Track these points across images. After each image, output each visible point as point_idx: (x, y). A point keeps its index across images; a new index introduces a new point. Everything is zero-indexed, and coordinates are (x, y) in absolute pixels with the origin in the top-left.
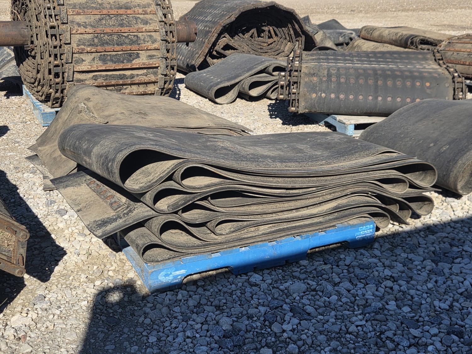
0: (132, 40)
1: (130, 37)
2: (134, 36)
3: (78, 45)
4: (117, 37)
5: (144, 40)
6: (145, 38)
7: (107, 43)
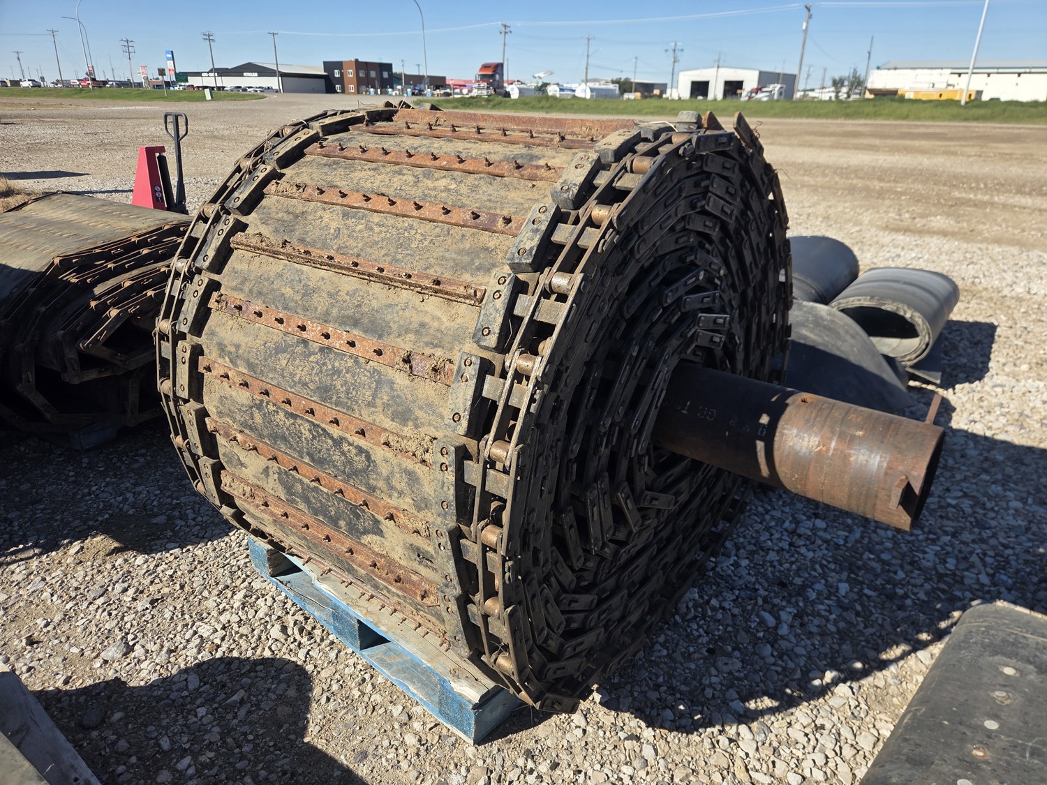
0: (350, 462)
1: (345, 447)
2: (360, 450)
3: (220, 413)
4: (310, 431)
5: (388, 479)
6: (392, 472)
7: (284, 439)
